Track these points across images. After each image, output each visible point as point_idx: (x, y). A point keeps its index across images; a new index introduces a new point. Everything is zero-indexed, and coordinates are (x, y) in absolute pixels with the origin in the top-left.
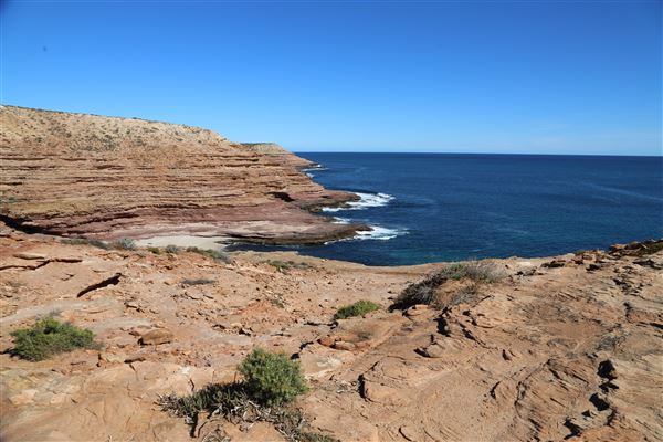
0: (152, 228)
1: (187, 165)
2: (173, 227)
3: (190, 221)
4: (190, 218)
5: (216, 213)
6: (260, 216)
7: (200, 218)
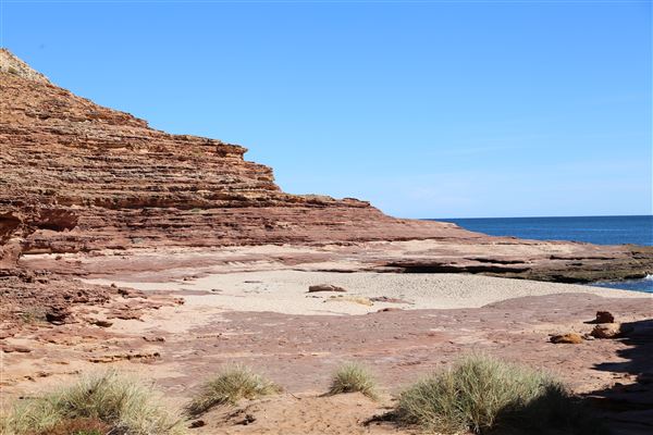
3: (243, 241)
5: (294, 220)
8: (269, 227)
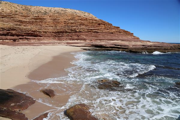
0: (45, 41)
1: (76, 19)
2: (59, 42)
3: (70, 39)
4: (70, 38)
5: (87, 35)
6: (114, 38)
7: (77, 38)
8: (78, 37)
